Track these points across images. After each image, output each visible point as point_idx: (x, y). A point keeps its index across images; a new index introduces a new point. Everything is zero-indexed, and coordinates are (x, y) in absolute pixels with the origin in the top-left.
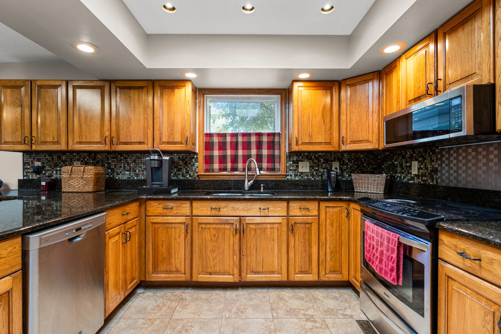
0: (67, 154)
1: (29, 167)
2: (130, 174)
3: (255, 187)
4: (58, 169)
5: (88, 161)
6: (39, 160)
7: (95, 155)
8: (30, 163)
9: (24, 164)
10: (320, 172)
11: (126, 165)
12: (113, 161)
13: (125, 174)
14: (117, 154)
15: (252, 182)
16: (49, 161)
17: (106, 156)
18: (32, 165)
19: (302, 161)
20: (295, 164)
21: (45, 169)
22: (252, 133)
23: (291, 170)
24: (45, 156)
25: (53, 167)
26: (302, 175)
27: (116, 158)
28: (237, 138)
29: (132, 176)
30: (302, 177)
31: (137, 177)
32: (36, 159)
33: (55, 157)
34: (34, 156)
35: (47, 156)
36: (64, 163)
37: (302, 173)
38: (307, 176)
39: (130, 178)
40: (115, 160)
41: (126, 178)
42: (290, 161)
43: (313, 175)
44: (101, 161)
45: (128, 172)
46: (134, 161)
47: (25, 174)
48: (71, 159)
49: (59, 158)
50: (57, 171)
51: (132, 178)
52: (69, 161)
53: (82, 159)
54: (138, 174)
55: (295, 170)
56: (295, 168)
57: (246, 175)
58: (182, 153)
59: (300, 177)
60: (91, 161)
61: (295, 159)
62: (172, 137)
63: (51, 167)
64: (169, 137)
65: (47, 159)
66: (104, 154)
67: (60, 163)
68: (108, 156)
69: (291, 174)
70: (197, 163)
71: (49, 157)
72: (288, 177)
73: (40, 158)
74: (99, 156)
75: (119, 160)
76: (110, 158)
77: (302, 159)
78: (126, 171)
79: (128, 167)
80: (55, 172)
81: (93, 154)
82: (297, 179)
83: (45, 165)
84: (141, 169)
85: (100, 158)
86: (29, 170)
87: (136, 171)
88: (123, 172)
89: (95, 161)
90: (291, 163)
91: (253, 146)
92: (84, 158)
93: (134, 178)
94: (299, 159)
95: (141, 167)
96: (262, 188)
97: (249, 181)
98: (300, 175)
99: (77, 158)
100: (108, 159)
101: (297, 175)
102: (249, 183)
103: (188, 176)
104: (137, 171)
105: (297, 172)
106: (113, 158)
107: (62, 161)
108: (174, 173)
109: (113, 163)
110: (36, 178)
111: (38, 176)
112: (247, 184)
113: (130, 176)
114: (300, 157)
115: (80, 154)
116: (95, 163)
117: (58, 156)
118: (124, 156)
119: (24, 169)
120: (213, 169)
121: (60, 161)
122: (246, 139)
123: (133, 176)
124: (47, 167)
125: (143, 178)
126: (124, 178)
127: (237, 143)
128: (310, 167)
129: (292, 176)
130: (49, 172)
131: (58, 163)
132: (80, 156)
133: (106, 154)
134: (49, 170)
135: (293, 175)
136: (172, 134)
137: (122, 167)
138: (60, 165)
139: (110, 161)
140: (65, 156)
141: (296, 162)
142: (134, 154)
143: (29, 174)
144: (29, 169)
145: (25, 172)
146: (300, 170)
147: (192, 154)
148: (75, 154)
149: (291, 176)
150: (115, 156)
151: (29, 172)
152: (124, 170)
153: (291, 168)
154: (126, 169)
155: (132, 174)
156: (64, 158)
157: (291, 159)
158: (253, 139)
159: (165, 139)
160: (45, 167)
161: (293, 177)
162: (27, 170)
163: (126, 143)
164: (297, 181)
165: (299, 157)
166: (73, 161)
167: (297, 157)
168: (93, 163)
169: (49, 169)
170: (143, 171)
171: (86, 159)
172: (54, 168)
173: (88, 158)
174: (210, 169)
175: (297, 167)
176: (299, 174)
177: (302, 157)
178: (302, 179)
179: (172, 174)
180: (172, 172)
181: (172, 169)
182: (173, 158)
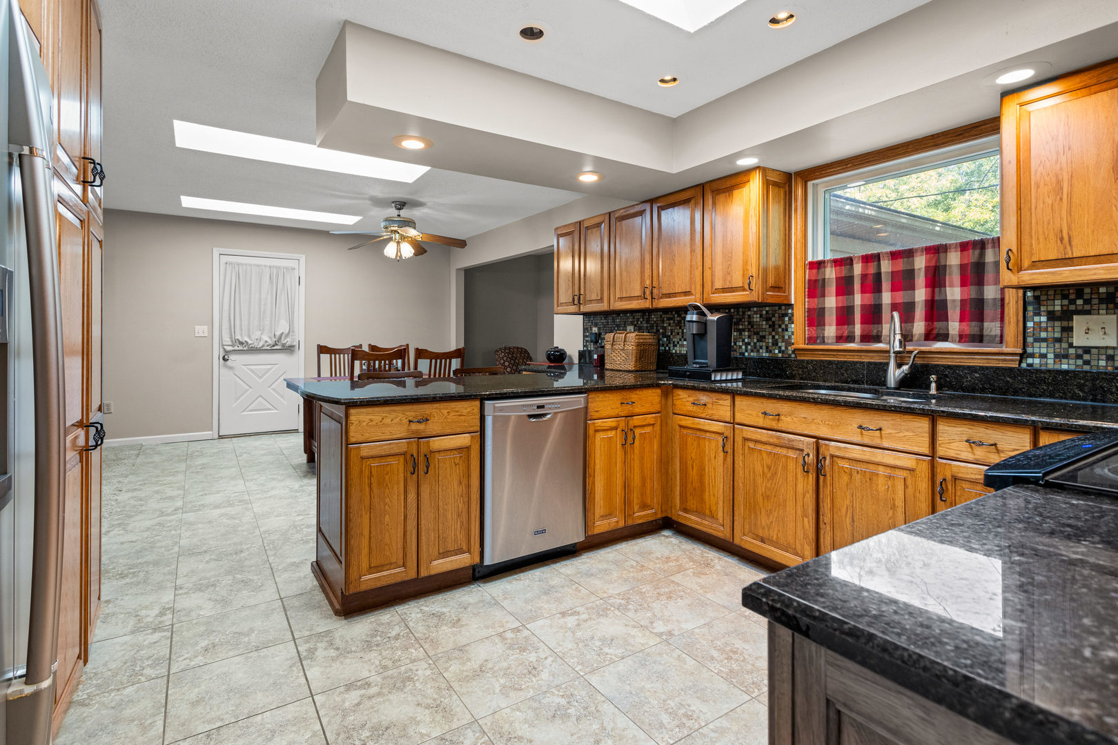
1: (587, 334)
3: (914, 381)
5: (641, 325)
6: (596, 325)
7: (649, 316)
8: (589, 329)
9: (584, 331)
12: (669, 325)
13: (683, 346)
14: (674, 313)
15: (905, 368)
16: (604, 326)
17: (661, 316)
18: (590, 331)
19: (1088, 313)
20: (1057, 324)
21: (602, 336)
22: (917, 250)
23: (1045, 340)
24: (601, 318)
26: (1086, 357)
27: (673, 319)
28: (879, 265)
30: (1087, 363)
32: (593, 324)
33: (610, 320)
34: (592, 319)
35: (603, 318)
36: (618, 329)
37: (1087, 350)
38: (1111, 357)
40: (672, 322)
42: (1039, 314)
44: (655, 325)
47: (584, 344)
48: (625, 324)
49: (614, 320)
52: (623, 325)
53: (636, 323)
55: (1059, 340)
56: (1057, 335)
57: (892, 351)
58: (766, 306)
59: (1080, 362)
60: (645, 325)
61: (1058, 308)
62: (729, 278)
64: (725, 280)
65: (603, 323)
66: (659, 313)
67: (615, 328)
68: (663, 315)
69: (1044, 351)
70: (793, 326)
71: (604, 320)
72: (1030, 361)
73: (597, 321)
74: (653, 316)
76: (665, 319)
77: (1087, 307)
78: (685, 340)
81: (647, 314)
82: (1065, 367)
83: (602, 331)
85: (655, 319)
88: (680, 343)
89: (649, 325)
90: (1044, 319)
91: (920, 280)
92: (637, 320)
94: (1072, 307)
96: (933, 385)
97: (899, 366)
98: (1079, 357)
99: (630, 320)
100: (663, 321)
101: (1066, 356)
102: (898, 372)
103: (777, 351)
105: (1065, 345)
106: (669, 319)
107: (616, 325)
108: (752, 344)
109: (669, 328)
110: (593, 349)
111: (596, 346)
112: (894, 374)
114: (1080, 302)
115: (634, 315)
116: (649, 328)
117: (613, 318)
119: (584, 336)
120: (824, 337)
122: (901, 265)
127: (878, 275)
129: (1044, 358)
131: (613, 328)
132: (634, 318)
133: (661, 313)
135: (1051, 356)
136: (729, 274)
137: (680, 334)
139: (665, 325)
140: (620, 317)
141: (1067, 315)
143: (587, 344)
144: (587, 336)
145: (584, 341)
146: (1079, 339)
147: (783, 308)
148: (628, 315)
149: (1043, 356)
150: (672, 316)
151: (587, 341)
152: (683, 339)
153: (1043, 335)
156: (618, 320)
157: (1043, 308)
158: (920, 263)
159: (718, 285)
160: (602, 334)
161: (1051, 361)
162: (586, 338)
163: (669, 295)
165: (1073, 302)
166: (626, 326)
167: (1066, 302)
168: (647, 328)
169: (605, 336)
171: (639, 322)
173: (641, 320)
174: (818, 338)
175: (1068, 330)
176: (1072, 351)
177: (1087, 302)
178: (1086, 368)
179: (749, 347)
180: (749, 344)
181: (749, 337)
182: (749, 316)
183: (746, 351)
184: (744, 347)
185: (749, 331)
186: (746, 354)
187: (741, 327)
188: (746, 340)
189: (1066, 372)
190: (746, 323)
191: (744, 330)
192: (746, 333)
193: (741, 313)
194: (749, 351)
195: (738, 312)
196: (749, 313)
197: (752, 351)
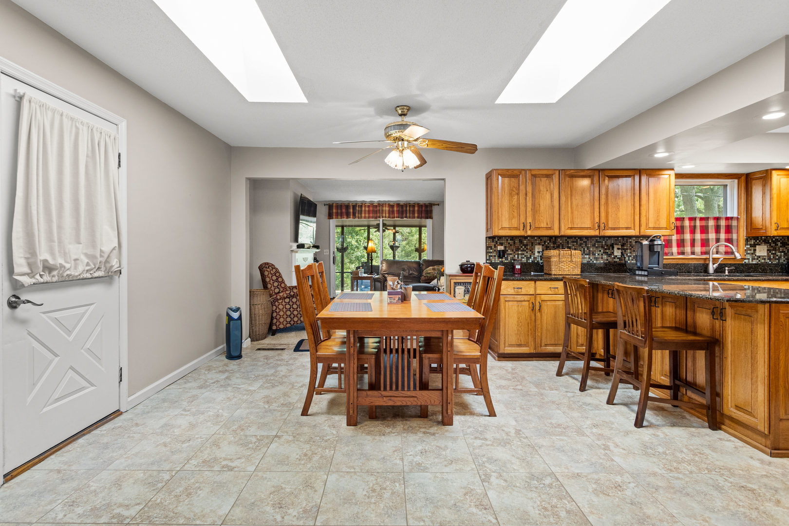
0: (529, 238)
1: (491, 251)
2: (589, 258)
4: (520, 252)
5: (548, 245)
6: (501, 244)
7: (555, 239)
8: (493, 247)
9: (487, 248)
10: (777, 256)
11: (586, 249)
12: (573, 245)
14: (577, 238)
15: (716, 265)
16: (511, 245)
17: (566, 240)
18: (495, 249)
19: (760, 245)
20: (752, 248)
21: (507, 252)
22: (711, 218)
23: (749, 254)
24: (507, 240)
25: (514, 251)
26: (759, 259)
27: (577, 242)
28: (695, 223)
29: (591, 260)
30: (759, 261)
31: (597, 260)
32: (498, 244)
33: (517, 241)
34: (497, 240)
35: (509, 240)
36: (525, 247)
37: (759, 257)
38: (765, 259)
39: (590, 262)
40: (575, 244)
41: (586, 262)
42: (747, 245)
43: (770, 259)
44: (561, 245)
45: (588, 256)
46: (594, 245)
47: (488, 258)
48: (532, 243)
49: (521, 242)
50: (518, 254)
51: (591, 261)
52: (531, 245)
53: (543, 243)
54: (597, 258)
55: (752, 254)
56: (752, 252)
57: (710, 258)
58: (640, 237)
59: (758, 261)
60: (552, 245)
61: (753, 243)
62: (658, 222)
63: (513, 250)
64: (655, 223)
65: (509, 243)
67: (522, 247)
68: (568, 240)
69: (749, 257)
71: (511, 241)
72: (745, 261)
73: (502, 242)
74: (559, 240)
75: (579, 244)
76: (570, 242)
77: (760, 243)
78: (586, 255)
79: (588, 251)
80: (516, 256)
81: (554, 238)
82: (754, 262)
83: (507, 249)
84: (600, 253)
85: (561, 242)
86: (491, 254)
87: (595, 255)
89: (555, 245)
90: (749, 246)
91: (712, 230)
92: (545, 242)
93: (593, 262)
94: (756, 243)
95: (600, 251)
96: (727, 271)
98: (758, 259)
99: (537, 242)
100: (568, 243)
101: (754, 259)
102: (714, 266)
104: (597, 254)
105: (754, 255)
106: (573, 242)
107: (524, 245)
108: (632, 256)
109: (573, 247)
110: (499, 262)
111: (500, 260)
112: (712, 268)
113: (589, 260)
114: (758, 241)
115: (541, 238)
116: (555, 247)
117: (520, 240)
118: (584, 240)
119: (487, 253)
120: (672, 253)
121: (522, 245)
122: (704, 223)
123: (593, 260)
124: (509, 251)
125: (602, 262)
126: (584, 262)
127: (695, 226)
128: (768, 250)
129: (749, 260)
130: (511, 256)
131: (520, 247)
132: (541, 240)
133: (566, 238)
134: (511, 254)
135: (751, 259)
136: (658, 220)
138: (522, 249)
139: (570, 245)
140: (527, 240)
141: (754, 246)
142: (593, 238)
143: (491, 258)
144: (491, 252)
145: (488, 256)
146: (758, 254)
148: (536, 238)
149: (749, 259)
150: (575, 240)
151: (492, 256)
152: (584, 254)
153: (749, 252)
154: (586, 253)
155: (591, 258)
156: (525, 242)
157: (749, 243)
158: (711, 223)
159: (651, 225)
160: (508, 251)
161: (750, 261)
162: (489, 254)
163: (614, 229)
164: (753, 264)
165: (756, 241)
166: (534, 245)
167: (754, 241)
168: (554, 247)
169: (511, 252)
170: (602, 255)
171: (547, 243)
172: (516, 252)
173: (548, 242)
174: (668, 253)
175: (755, 250)
176: (756, 257)
177: (760, 241)
178: (759, 262)
179: (631, 258)
180: (630, 256)
181: (630, 253)
182: (631, 242)
183: (629, 260)
184: (627, 258)
185: (630, 249)
186: (629, 262)
187: (625, 247)
188: (629, 255)
189: (755, 264)
190: (629, 246)
191: (627, 249)
192: (629, 251)
193: (625, 240)
194: (631, 260)
195: (623, 239)
196: (630, 240)
197: (632, 260)
